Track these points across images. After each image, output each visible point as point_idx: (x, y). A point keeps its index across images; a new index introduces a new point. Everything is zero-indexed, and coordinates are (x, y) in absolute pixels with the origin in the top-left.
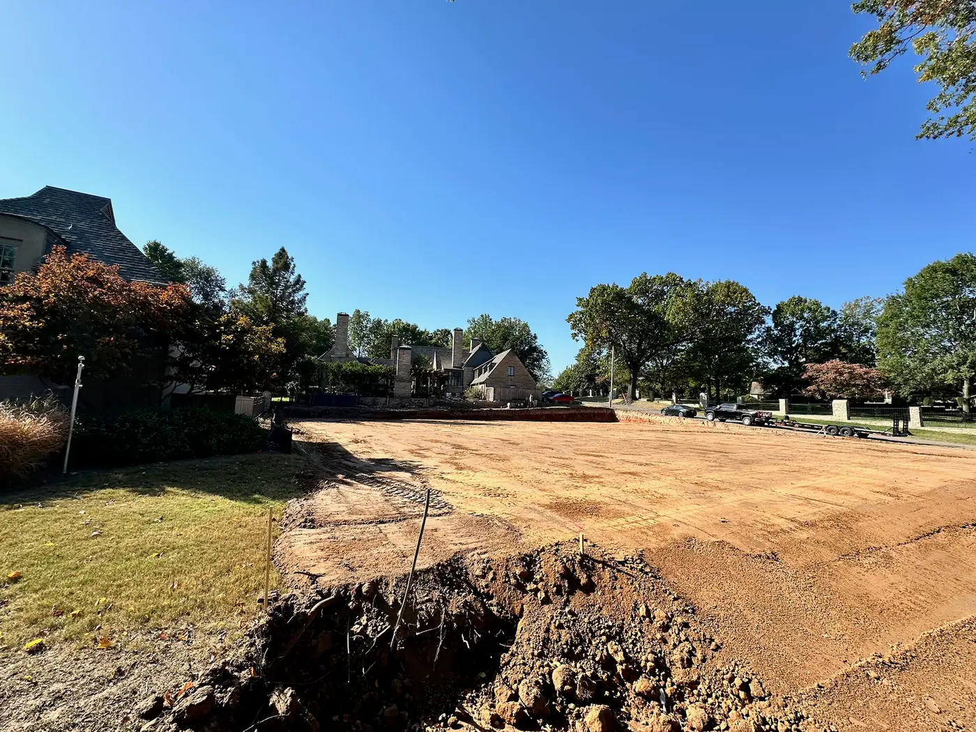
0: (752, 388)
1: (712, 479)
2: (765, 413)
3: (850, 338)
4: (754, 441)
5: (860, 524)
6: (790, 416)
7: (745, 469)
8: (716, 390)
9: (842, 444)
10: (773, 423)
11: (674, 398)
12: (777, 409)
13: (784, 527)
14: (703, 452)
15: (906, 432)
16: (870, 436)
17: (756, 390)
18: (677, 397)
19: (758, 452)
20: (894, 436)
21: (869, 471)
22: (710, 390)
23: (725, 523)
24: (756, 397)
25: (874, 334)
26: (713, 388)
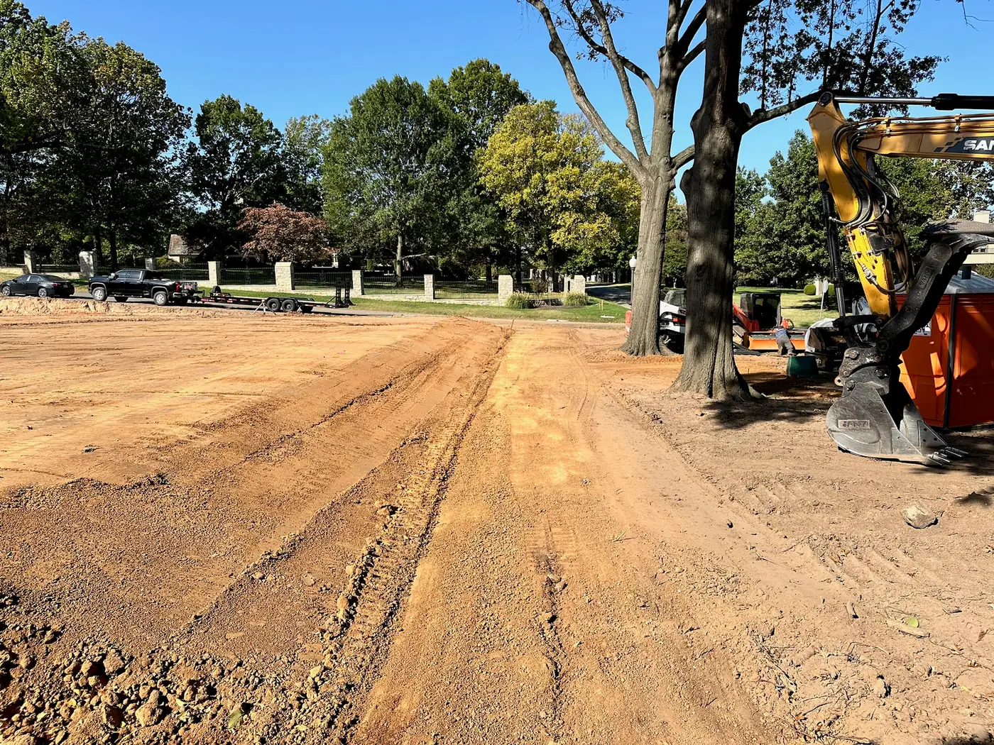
0: (172, 244)
1: (83, 392)
2: (187, 285)
3: (295, 173)
4: (168, 328)
5: (277, 412)
6: (222, 287)
7: (143, 368)
8: (111, 248)
9: (282, 322)
10: (199, 299)
11: (28, 261)
12: (206, 277)
13: (181, 437)
14: (76, 353)
15: (347, 303)
16: (314, 309)
17: (177, 248)
18: (34, 261)
19: (169, 343)
20: (337, 307)
21: (301, 350)
22: (99, 247)
23: (92, 453)
24: (177, 259)
25: (320, 172)
26: (106, 243)
